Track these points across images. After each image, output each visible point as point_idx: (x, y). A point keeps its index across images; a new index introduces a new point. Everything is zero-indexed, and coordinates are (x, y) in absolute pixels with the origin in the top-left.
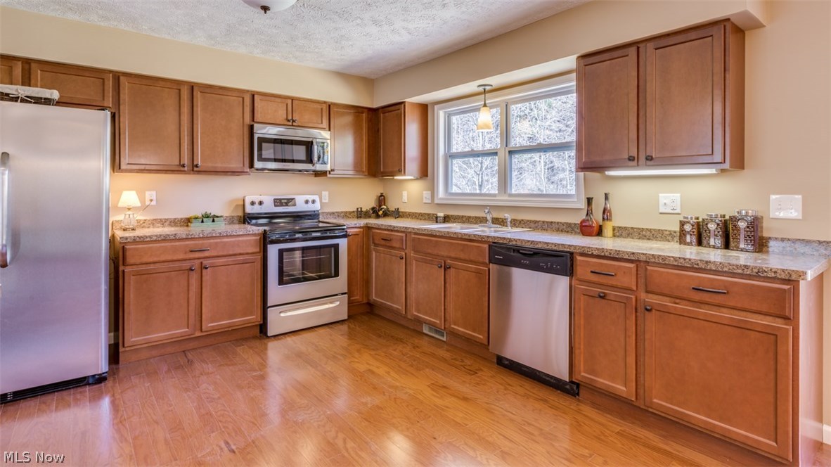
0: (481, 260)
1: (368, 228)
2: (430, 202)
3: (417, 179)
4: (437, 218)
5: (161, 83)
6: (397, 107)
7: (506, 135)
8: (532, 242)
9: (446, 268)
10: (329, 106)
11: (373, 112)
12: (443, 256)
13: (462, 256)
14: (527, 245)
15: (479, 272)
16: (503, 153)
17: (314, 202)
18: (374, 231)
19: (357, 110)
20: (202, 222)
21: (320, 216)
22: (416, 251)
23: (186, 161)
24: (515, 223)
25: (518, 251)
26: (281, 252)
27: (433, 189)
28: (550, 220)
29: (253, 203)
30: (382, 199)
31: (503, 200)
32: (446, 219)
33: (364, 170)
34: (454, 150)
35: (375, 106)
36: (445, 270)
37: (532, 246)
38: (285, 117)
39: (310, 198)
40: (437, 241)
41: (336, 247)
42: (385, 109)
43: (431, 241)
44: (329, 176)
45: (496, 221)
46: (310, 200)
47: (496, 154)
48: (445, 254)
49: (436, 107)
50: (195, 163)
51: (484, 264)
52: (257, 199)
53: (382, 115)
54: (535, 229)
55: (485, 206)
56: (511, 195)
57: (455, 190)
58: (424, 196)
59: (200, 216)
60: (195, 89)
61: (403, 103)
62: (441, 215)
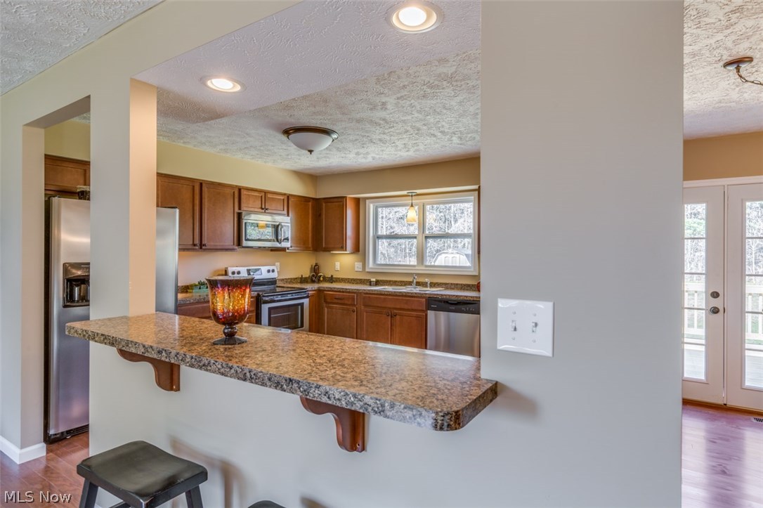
0: (421, 309)
1: (319, 291)
2: (361, 270)
3: (352, 253)
4: (370, 282)
5: (182, 181)
6: (340, 200)
7: (422, 225)
8: (457, 296)
9: (393, 316)
10: (288, 197)
11: (317, 202)
12: (390, 308)
13: (406, 307)
14: (453, 298)
15: (417, 317)
16: (421, 238)
17: (273, 271)
18: (326, 292)
19: (304, 200)
20: (200, 288)
21: (277, 282)
22: (366, 306)
23: (197, 242)
24: (433, 285)
25: (447, 302)
26: (270, 309)
27: (364, 261)
28: (456, 282)
29: (233, 273)
30: (316, 269)
31: (421, 270)
32: (377, 283)
33: (310, 246)
34: (380, 233)
35: (318, 197)
36: (391, 317)
37: (456, 299)
38: (260, 206)
39: (271, 268)
40: (385, 299)
41: (302, 305)
42: (327, 200)
43: (380, 298)
44: (287, 251)
45: (418, 284)
46: (271, 270)
47: (415, 238)
48: (392, 306)
49: (367, 201)
50: (203, 243)
51: (422, 311)
52: (236, 269)
53: (324, 204)
54: (447, 288)
55: (412, 274)
56: (427, 266)
57: (379, 262)
58: (356, 266)
59: (197, 283)
60: (204, 185)
61: (346, 197)
62: (374, 280)
